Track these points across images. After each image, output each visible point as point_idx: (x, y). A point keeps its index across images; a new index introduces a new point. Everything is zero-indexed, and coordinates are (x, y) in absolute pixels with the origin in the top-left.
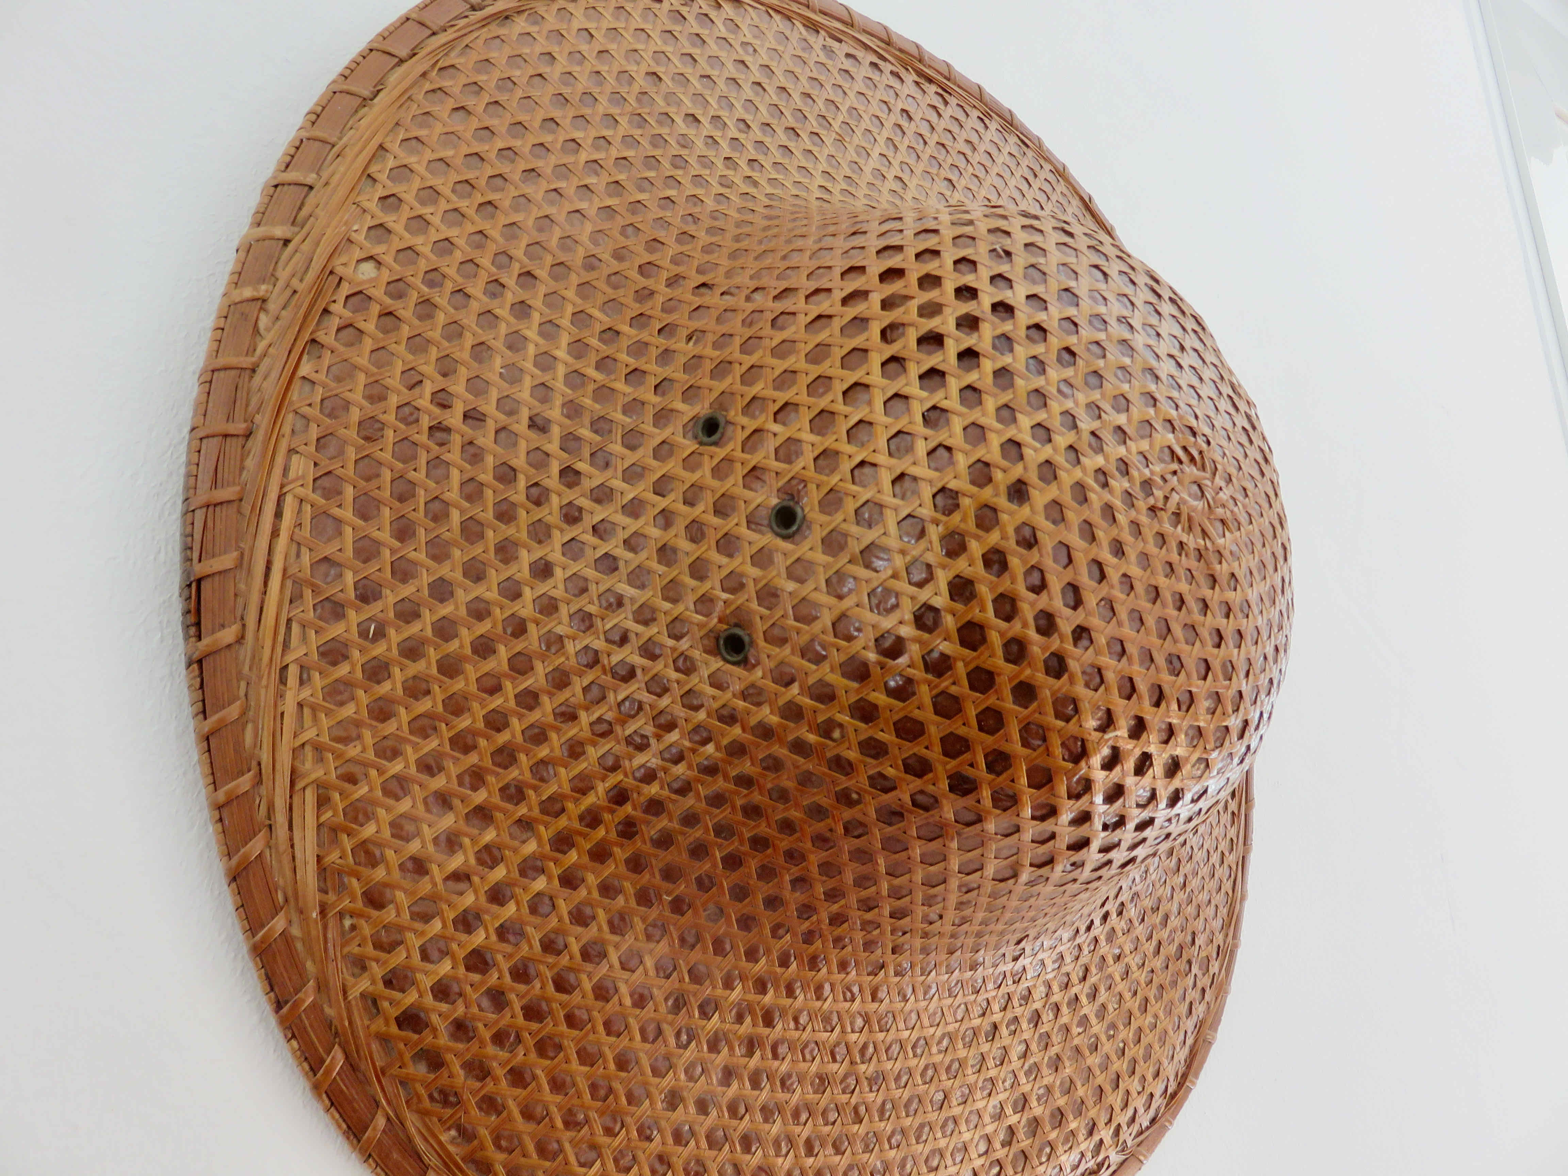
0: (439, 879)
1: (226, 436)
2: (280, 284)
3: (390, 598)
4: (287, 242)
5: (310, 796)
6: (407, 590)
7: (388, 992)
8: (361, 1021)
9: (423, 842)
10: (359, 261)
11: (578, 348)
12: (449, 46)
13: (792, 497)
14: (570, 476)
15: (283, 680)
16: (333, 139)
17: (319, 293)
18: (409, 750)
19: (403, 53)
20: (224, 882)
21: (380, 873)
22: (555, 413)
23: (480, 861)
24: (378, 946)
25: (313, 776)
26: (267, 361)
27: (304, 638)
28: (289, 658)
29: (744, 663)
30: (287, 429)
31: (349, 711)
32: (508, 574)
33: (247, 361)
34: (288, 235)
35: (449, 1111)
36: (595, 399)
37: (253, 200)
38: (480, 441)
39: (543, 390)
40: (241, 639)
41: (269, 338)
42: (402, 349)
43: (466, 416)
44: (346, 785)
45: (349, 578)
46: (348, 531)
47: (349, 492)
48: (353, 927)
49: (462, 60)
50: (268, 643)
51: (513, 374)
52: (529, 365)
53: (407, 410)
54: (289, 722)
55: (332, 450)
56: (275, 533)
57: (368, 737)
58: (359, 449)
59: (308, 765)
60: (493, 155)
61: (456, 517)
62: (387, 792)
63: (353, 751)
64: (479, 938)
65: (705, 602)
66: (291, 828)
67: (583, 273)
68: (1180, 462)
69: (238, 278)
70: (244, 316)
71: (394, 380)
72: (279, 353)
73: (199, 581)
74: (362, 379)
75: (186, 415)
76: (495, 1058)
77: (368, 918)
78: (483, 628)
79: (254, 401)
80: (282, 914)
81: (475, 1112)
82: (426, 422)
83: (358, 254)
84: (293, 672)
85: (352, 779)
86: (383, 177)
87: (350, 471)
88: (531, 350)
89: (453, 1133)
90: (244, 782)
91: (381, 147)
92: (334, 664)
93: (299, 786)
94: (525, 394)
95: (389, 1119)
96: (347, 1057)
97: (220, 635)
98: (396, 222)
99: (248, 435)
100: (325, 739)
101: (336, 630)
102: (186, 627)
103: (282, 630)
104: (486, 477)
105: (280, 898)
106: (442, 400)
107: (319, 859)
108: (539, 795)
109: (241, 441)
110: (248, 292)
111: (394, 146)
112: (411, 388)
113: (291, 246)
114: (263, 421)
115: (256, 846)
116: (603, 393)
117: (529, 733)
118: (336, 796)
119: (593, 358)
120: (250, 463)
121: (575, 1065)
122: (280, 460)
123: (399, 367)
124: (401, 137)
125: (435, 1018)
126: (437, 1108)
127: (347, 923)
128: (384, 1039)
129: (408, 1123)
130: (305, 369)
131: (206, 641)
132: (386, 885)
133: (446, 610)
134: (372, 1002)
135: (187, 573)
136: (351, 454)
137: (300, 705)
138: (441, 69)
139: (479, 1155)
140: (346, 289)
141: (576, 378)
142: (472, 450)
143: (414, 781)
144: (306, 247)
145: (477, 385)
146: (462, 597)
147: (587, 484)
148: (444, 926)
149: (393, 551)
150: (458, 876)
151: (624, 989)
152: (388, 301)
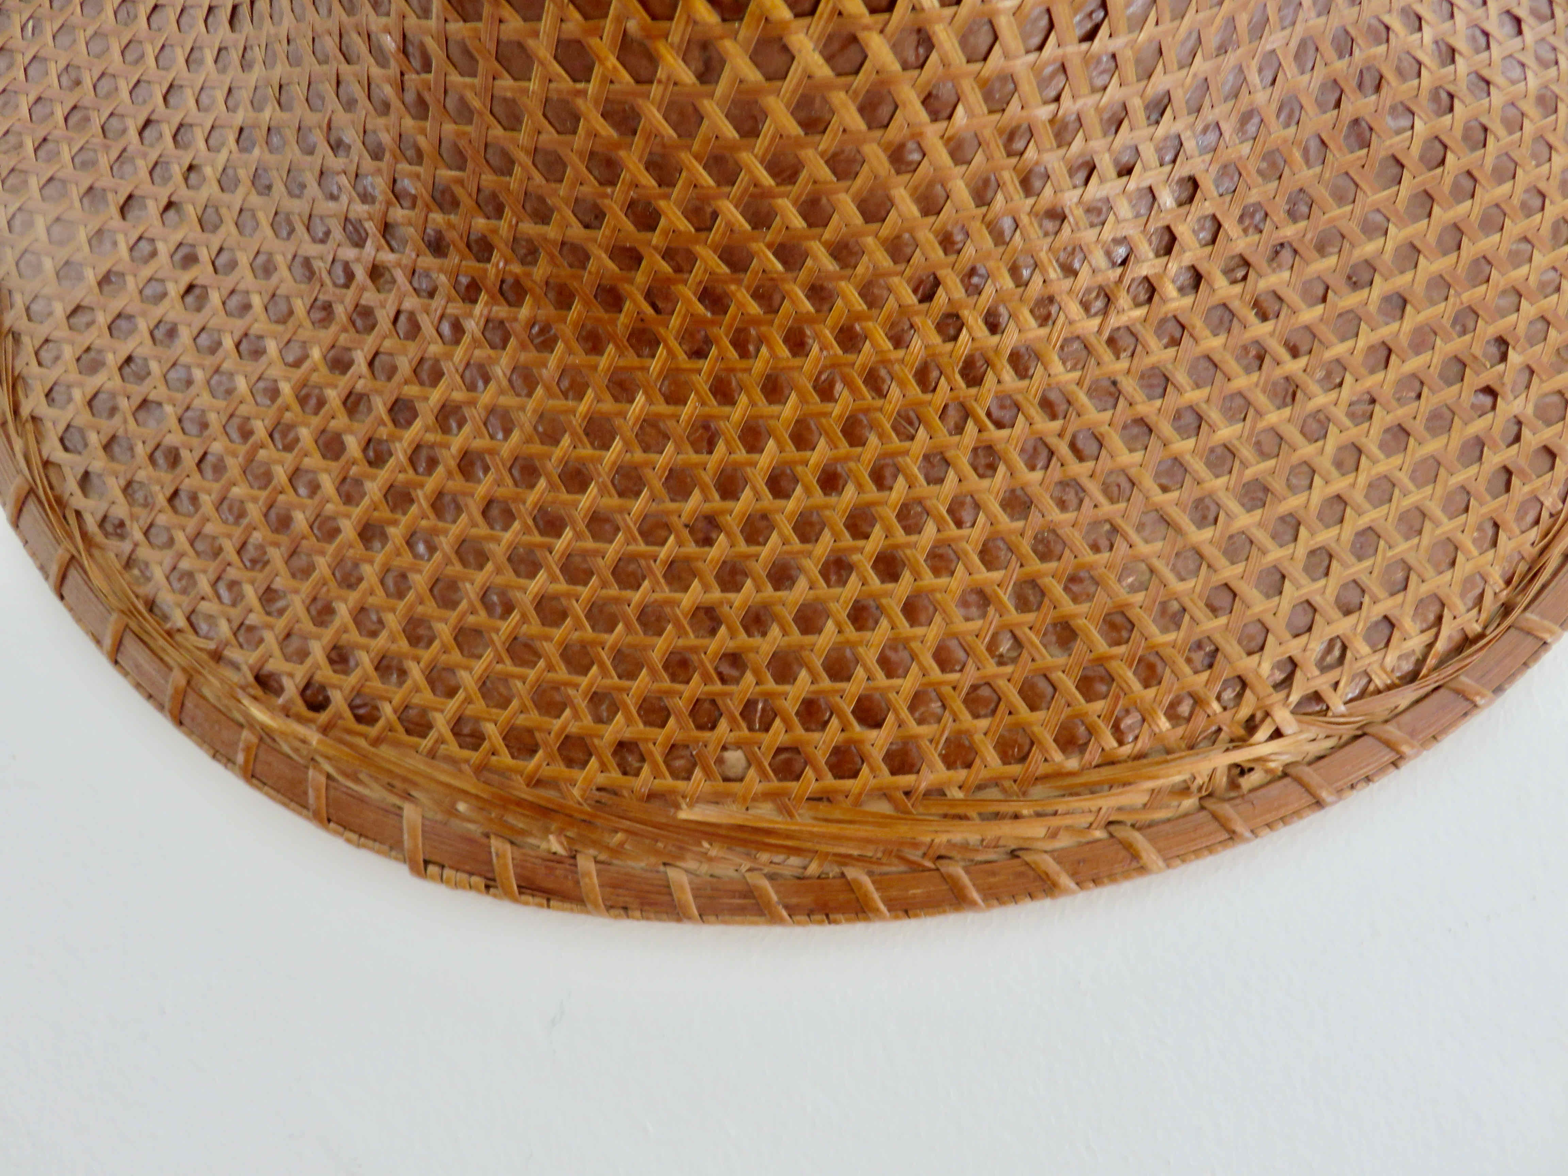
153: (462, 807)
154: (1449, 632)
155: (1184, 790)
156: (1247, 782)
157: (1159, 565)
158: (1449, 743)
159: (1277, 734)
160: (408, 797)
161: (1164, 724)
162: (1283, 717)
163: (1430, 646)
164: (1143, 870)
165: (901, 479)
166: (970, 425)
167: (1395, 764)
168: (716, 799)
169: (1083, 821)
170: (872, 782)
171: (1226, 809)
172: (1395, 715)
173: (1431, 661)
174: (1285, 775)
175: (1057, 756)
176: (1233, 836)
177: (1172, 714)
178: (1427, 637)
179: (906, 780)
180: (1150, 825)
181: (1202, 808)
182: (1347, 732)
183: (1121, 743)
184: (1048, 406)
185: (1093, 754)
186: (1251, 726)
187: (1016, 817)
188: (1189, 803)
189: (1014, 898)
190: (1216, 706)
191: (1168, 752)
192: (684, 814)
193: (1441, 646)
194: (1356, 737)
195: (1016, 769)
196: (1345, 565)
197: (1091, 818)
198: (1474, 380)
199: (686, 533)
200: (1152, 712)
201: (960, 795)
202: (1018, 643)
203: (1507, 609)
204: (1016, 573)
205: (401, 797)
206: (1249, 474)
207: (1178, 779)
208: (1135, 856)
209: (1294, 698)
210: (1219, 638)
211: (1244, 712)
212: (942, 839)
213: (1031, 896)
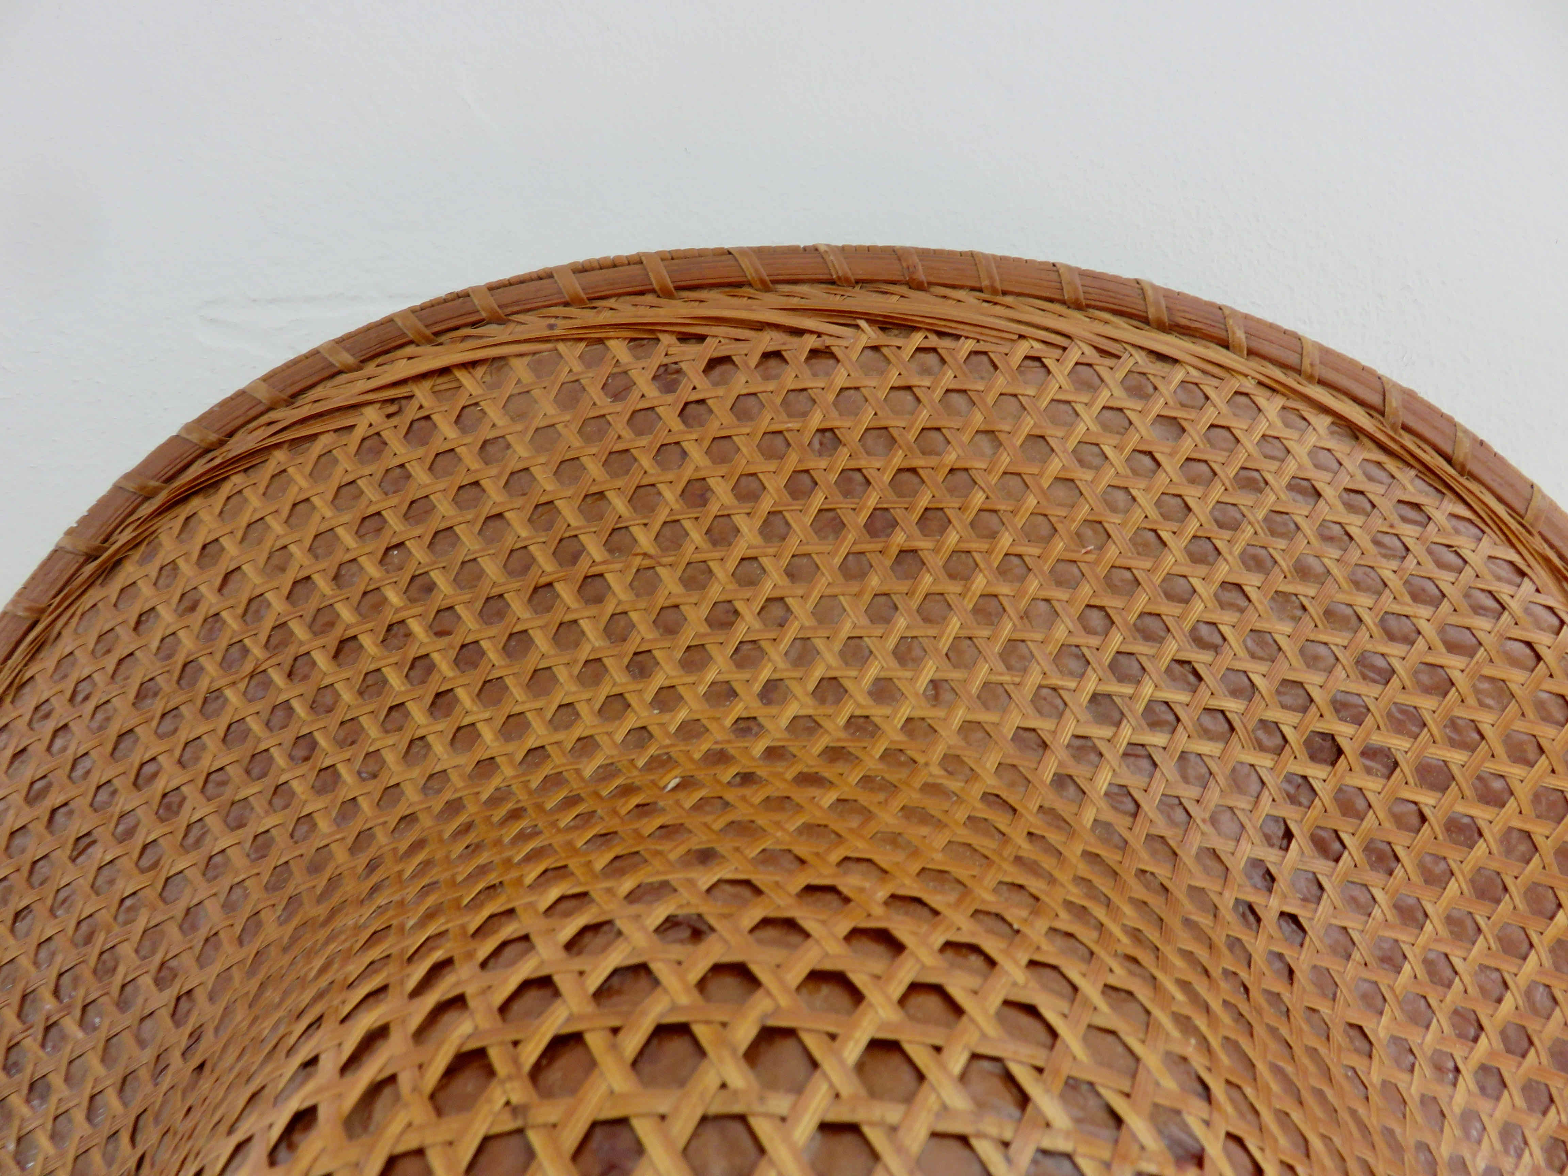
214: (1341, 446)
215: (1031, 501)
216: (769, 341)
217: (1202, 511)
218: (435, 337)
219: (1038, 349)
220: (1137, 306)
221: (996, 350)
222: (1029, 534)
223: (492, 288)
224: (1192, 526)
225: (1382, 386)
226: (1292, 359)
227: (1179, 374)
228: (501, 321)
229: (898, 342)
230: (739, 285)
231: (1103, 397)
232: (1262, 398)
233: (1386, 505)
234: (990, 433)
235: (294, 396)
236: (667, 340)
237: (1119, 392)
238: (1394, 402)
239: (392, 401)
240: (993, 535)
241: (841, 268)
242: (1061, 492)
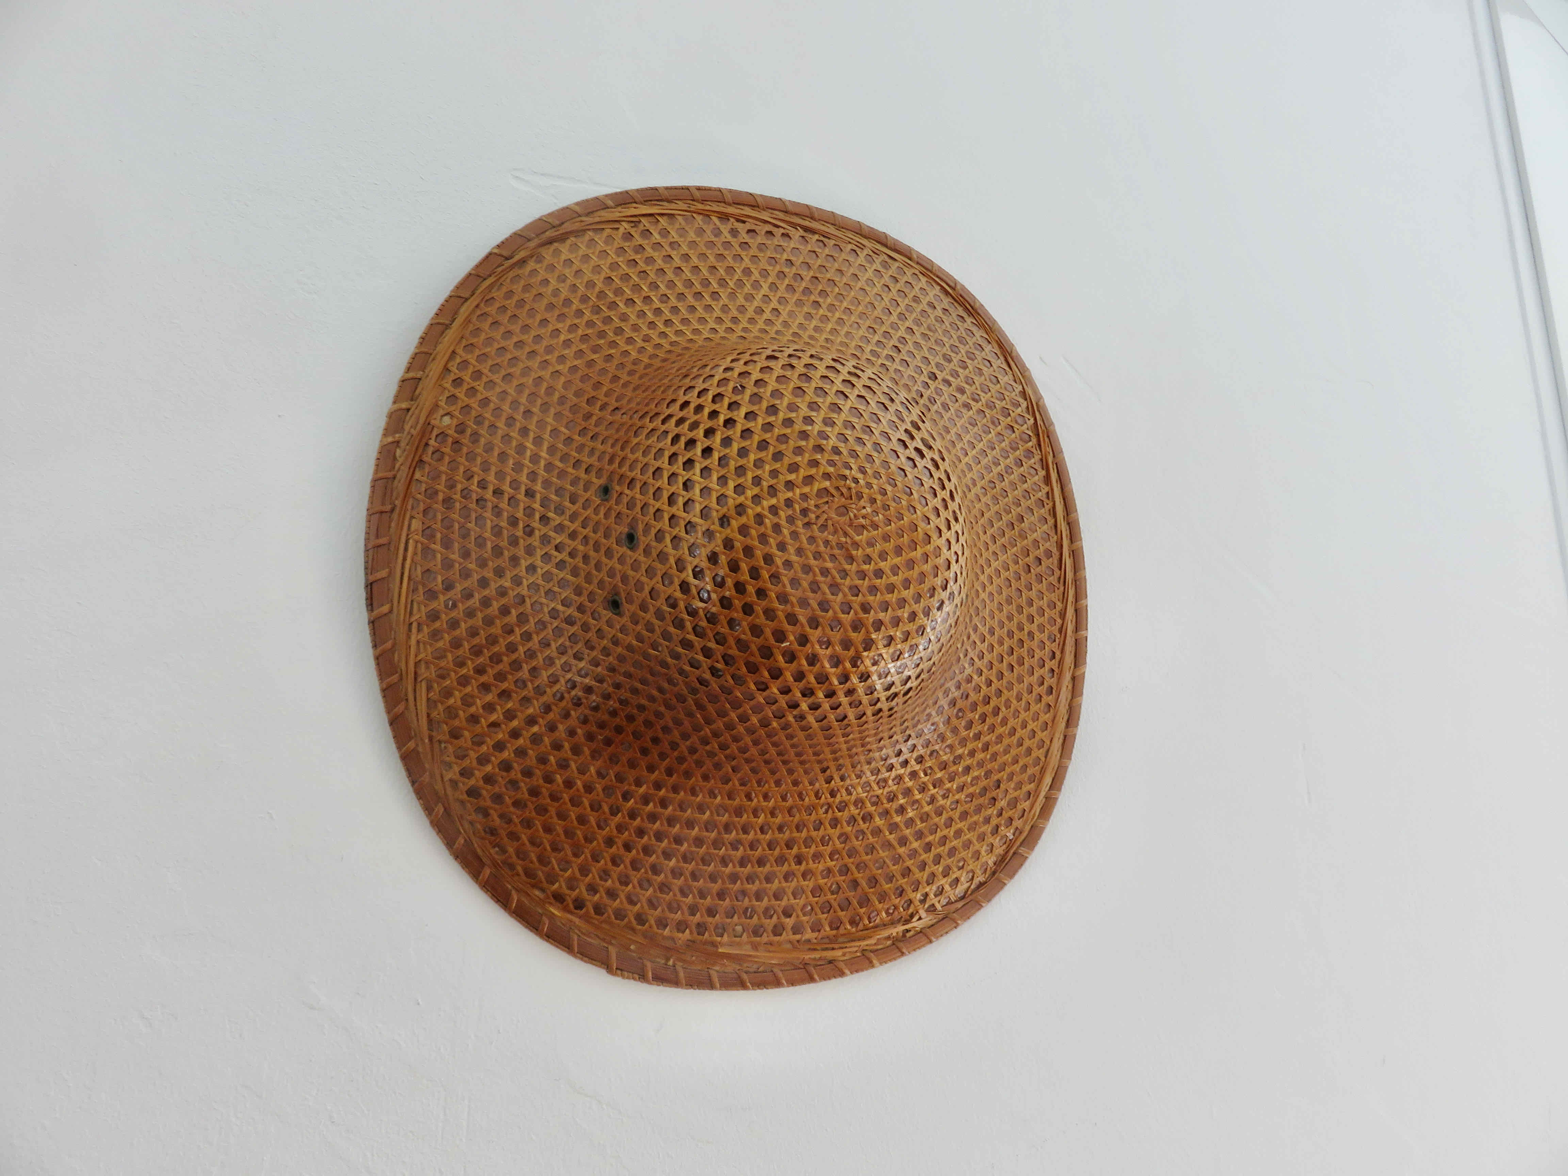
0: (485, 726)
1: (382, 512)
2: (406, 433)
3: (459, 587)
4: (408, 410)
5: (424, 684)
6: (467, 584)
7: (462, 779)
8: (449, 791)
9: (477, 708)
10: (443, 416)
11: (552, 450)
12: (491, 286)
13: (632, 528)
14: (544, 519)
15: (410, 630)
16: (431, 351)
17: (422, 436)
18: (469, 662)
19: (467, 295)
20: (387, 725)
21: (456, 723)
22: (538, 487)
23: (506, 717)
24: (457, 757)
25: (425, 676)
26: (400, 472)
27: (419, 610)
28: (412, 619)
29: (619, 614)
30: (409, 507)
31: (440, 644)
32: (515, 573)
33: (390, 474)
34: (408, 406)
35: (493, 838)
36: (558, 478)
37: (393, 389)
38: (501, 505)
39: (533, 476)
40: (391, 611)
41: (401, 460)
42: (463, 460)
43: (494, 492)
44: (440, 680)
45: (440, 579)
46: (439, 556)
47: (439, 536)
48: (445, 748)
49: (498, 293)
50: (402, 612)
51: (518, 467)
52: (527, 462)
53: (466, 491)
54: (413, 650)
55: (431, 515)
56: (405, 559)
57: (450, 656)
58: (442, 513)
59: (423, 670)
60: (511, 347)
61: (489, 545)
62: (459, 684)
63: (443, 663)
64: (505, 754)
65: (601, 583)
66: (415, 700)
67: (558, 407)
68: (833, 496)
69: (387, 432)
70: (389, 451)
71: (459, 477)
72: (405, 469)
73: (371, 584)
74: (444, 477)
75: (365, 504)
76: (514, 813)
77: (451, 744)
78: (504, 601)
79: (394, 494)
80: (413, 741)
81: (506, 839)
82: (474, 497)
83: (441, 412)
84: (415, 625)
85: (442, 677)
86: (454, 369)
87: (439, 525)
88: (528, 453)
89: (497, 849)
90: (395, 678)
91: (454, 352)
92: (433, 621)
93: (419, 679)
94: (524, 478)
95: (466, 840)
96: (445, 809)
97: (381, 609)
98: (460, 393)
99: (392, 510)
100: (430, 658)
101: (434, 605)
102: (367, 606)
103: (409, 606)
104: (504, 524)
105: (413, 733)
106: (483, 485)
107: (428, 715)
108: (532, 684)
109: (389, 514)
110: (390, 439)
111: (460, 351)
112: (468, 480)
113: (410, 413)
114: (398, 503)
115: (401, 708)
116: (562, 474)
117: (527, 653)
118: (435, 685)
119: (559, 455)
120: (393, 525)
121: (555, 820)
122: (406, 523)
123: (462, 469)
124: (463, 345)
125: (484, 792)
126: (488, 836)
127: (443, 745)
128: (462, 802)
129: (474, 842)
130: (417, 475)
131: (375, 612)
132: (459, 728)
133: (486, 592)
134: (454, 783)
135: (367, 580)
136: (439, 517)
137: (418, 642)
138: (487, 301)
139: (510, 861)
140: (435, 433)
141: (549, 467)
142: (497, 510)
143: (472, 678)
144: (417, 412)
145: (500, 475)
146: (493, 586)
147: (553, 524)
148: (488, 748)
149: (460, 564)
150: (494, 725)
151: (579, 783)
152: (456, 435)
153: (632, 947)
154: (976, 881)
155: (888, 938)
156: (908, 935)
157: (887, 861)
158: (973, 919)
159: (920, 919)
160: (611, 944)
161: (884, 914)
162: (923, 913)
163: (970, 887)
164: (873, 966)
165: (805, 829)
166: (830, 811)
167: (956, 927)
168: (731, 945)
169: (855, 949)
170: (787, 938)
171: (900, 945)
172: (957, 910)
173: (969, 892)
174: (921, 932)
175: (849, 927)
176: (903, 954)
177: (887, 913)
178: (968, 884)
179: (798, 937)
180: (877, 950)
181: (894, 944)
182: (941, 917)
183: (870, 922)
184: (855, 804)
185: (861, 926)
186: (912, 916)
187: (833, 949)
188: (889, 943)
189: (829, 978)
190: (901, 909)
191: (885, 925)
192: (720, 950)
193: (972, 887)
194: (943, 919)
195: (834, 932)
196: (945, 860)
197: (856, 949)
198: (989, 795)
199: (729, 846)
200: (881, 912)
201: (815, 941)
202: (839, 888)
203: (994, 873)
204: (841, 862)
205: (607, 943)
206: (918, 828)
207: (887, 935)
208: (871, 962)
209: (926, 906)
210: (905, 886)
211: (911, 911)
212: (807, 957)
213: (835, 977)
214: (942, 296)
215: (853, 293)
216: (768, 228)
217: (903, 306)
218: (646, 202)
219: (855, 248)
220: (884, 241)
221: (842, 245)
222: (852, 303)
223: (667, 188)
224: (899, 310)
225: (956, 282)
226: (930, 268)
227: (897, 264)
228: (669, 201)
229: (810, 236)
230: (754, 206)
231: (874, 267)
232: (921, 276)
233: (954, 315)
234: (840, 271)
235: (592, 212)
236: (732, 220)
237: (879, 266)
238: (958, 287)
239: (632, 222)
240: (841, 302)
241: (790, 208)
242: (861, 292)
